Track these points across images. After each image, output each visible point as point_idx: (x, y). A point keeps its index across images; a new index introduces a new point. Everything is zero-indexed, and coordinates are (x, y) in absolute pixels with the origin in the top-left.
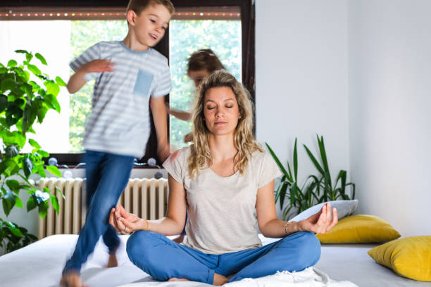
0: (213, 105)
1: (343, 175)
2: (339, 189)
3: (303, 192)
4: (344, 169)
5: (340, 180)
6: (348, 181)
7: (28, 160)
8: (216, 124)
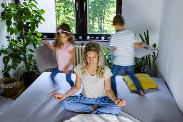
0: (89, 57)
1: (155, 45)
7: (35, 42)
8: (90, 63)
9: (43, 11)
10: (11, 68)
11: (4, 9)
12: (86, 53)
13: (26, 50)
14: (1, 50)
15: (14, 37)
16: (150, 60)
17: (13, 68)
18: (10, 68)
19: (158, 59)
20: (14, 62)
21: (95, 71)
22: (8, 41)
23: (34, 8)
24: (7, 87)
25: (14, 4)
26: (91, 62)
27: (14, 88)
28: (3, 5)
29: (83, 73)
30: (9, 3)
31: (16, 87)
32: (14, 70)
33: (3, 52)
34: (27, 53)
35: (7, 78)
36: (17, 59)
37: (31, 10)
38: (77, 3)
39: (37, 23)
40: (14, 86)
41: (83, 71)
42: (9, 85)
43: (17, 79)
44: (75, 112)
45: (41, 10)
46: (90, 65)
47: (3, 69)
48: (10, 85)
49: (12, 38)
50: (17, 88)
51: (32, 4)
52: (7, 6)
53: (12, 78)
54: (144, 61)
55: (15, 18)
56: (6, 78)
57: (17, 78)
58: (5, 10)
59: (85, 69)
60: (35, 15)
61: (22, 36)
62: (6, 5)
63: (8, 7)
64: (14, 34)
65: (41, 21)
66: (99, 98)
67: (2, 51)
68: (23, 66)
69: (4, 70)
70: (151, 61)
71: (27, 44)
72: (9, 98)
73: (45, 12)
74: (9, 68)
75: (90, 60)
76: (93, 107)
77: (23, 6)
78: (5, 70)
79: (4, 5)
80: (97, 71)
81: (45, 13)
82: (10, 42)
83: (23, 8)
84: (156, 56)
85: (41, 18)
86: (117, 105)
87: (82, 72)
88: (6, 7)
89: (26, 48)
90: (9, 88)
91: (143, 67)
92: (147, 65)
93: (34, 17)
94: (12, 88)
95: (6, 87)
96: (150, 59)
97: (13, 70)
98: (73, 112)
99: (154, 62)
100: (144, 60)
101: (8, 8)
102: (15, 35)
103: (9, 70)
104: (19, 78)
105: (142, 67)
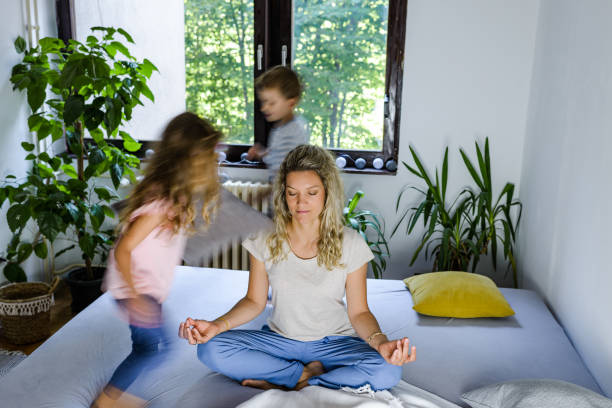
0: (293, 191)
1: (509, 189)
2: (503, 206)
3: (451, 215)
4: (511, 181)
5: (505, 195)
6: (516, 196)
7: (117, 166)
8: (298, 212)
9: (148, 65)
10: (31, 252)
11: (22, 56)
12: (284, 180)
13: (86, 190)
14: (3, 189)
15: (49, 146)
16: (494, 237)
17: (36, 252)
18: (27, 249)
19: (520, 234)
20: (45, 226)
21: (313, 243)
22: (28, 158)
23: (120, 57)
24: (15, 313)
25: (57, 43)
26: (302, 207)
27: (36, 316)
28: (20, 44)
29: (275, 251)
30: (42, 37)
31: (42, 312)
32: (41, 260)
33: (7, 195)
34: (89, 201)
35: (14, 284)
36: (56, 217)
37: (110, 63)
38: (260, 46)
39: (126, 103)
40: (36, 308)
41: (274, 245)
42: (20, 304)
43: (49, 289)
44: (245, 383)
45: (142, 62)
46: (298, 220)
47: (3, 253)
48: (24, 305)
49: (42, 151)
50: (48, 319)
51: (117, 45)
52: (34, 47)
53: (33, 284)
54: (474, 240)
55: (55, 86)
56: (10, 284)
57: (48, 285)
58: (24, 61)
59: (281, 239)
60: (122, 78)
61: (76, 141)
62: (31, 44)
63: (35, 51)
64: (49, 138)
65: (142, 97)
66: (326, 341)
67: (7, 191)
68: (73, 247)
69: (6, 255)
70: (497, 238)
71: (90, 172)
72: (16, 350)
73: (156, 69)
74: (23, 252)
75: (298, 203)
76: (305, 369)
77: (86, 50)
78: (9, 257)
79: (24, 44)
80: (320, 242)
81: (154, 72)
82: (34, 162)
83: (87, 54)
84: (514, 225)
85: (141, 87)
86: (387, 359)
87: (272, 250)
88: (31, 49)
89: (86, 186)
90: (21, 314)
91: (472, 257)
92: (486, 253)
93: (120, 85)
94: (30, 313)
95: (11, 310)
96: (494, 232)
97: (37, 258)
98: (239, 382)
99: (507, 243)
100: (474, 237)
101: (35, 55)
102: (54, 140)
103: (23, 257)
104: (56, 283)
105: (469, 258)
